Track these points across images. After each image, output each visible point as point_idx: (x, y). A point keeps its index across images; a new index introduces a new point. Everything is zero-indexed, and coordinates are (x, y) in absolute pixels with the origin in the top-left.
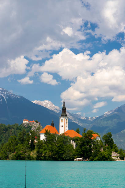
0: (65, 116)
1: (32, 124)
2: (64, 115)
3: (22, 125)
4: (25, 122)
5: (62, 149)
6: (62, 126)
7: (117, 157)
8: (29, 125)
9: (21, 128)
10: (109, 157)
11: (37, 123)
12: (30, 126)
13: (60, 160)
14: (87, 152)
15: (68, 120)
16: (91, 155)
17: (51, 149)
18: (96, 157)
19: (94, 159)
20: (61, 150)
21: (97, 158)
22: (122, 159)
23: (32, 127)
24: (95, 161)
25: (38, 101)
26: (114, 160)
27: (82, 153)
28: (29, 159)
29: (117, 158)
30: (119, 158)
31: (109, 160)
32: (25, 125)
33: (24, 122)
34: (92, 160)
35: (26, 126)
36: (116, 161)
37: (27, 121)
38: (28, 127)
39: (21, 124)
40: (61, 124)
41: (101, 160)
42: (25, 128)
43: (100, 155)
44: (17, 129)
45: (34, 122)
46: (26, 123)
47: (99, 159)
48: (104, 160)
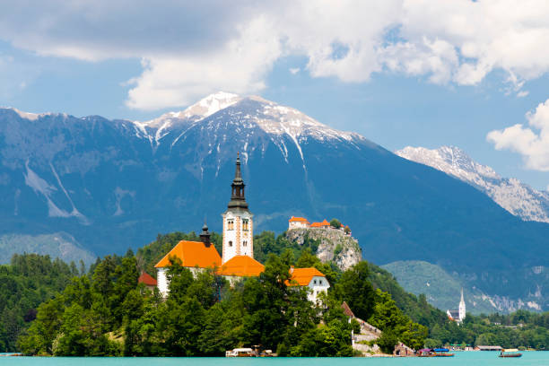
0: (238, 209)
1: (318, 232)
2: (236, 206)
3: (285, 235)
4: (297, 225)
5: (193, 318)
6: (231, 243)
7: (372, 345)
8: (310, 237)
9: (284, 245)
10: (337, 344)
11: (338, 227)
12: (312, 241)
13: (189, 356)
14: (270, 328)
15: (249, 223)
16: (281, 340)
17: (164, 319)
18: (295, 344)
19: (289, 353)
20: (191, 322)
21: (298, 348)
22: (386, 349)
23: (319, 242)
24: (293, 356)
25: (416, 150)
26: (357, 354)
27: (255, 331)
28: (102, 351)
29: (368, 348)
30: (376, 347)
31: (339, 353)
32: (296, 235)
33: (291, 227)
34: (283, 354)
35: (300, 241)
36: (363, 356)
37: (302, 222)
38: (305, 241)
39: (281, 234)
40: (228, 235)
41: (314, 356)
42: (296, 246)
43: (309, 337)
44: (265, 252)
45: (326, 227)
46: (299, 229)
47: (306, 349)
48: (323, 355)
